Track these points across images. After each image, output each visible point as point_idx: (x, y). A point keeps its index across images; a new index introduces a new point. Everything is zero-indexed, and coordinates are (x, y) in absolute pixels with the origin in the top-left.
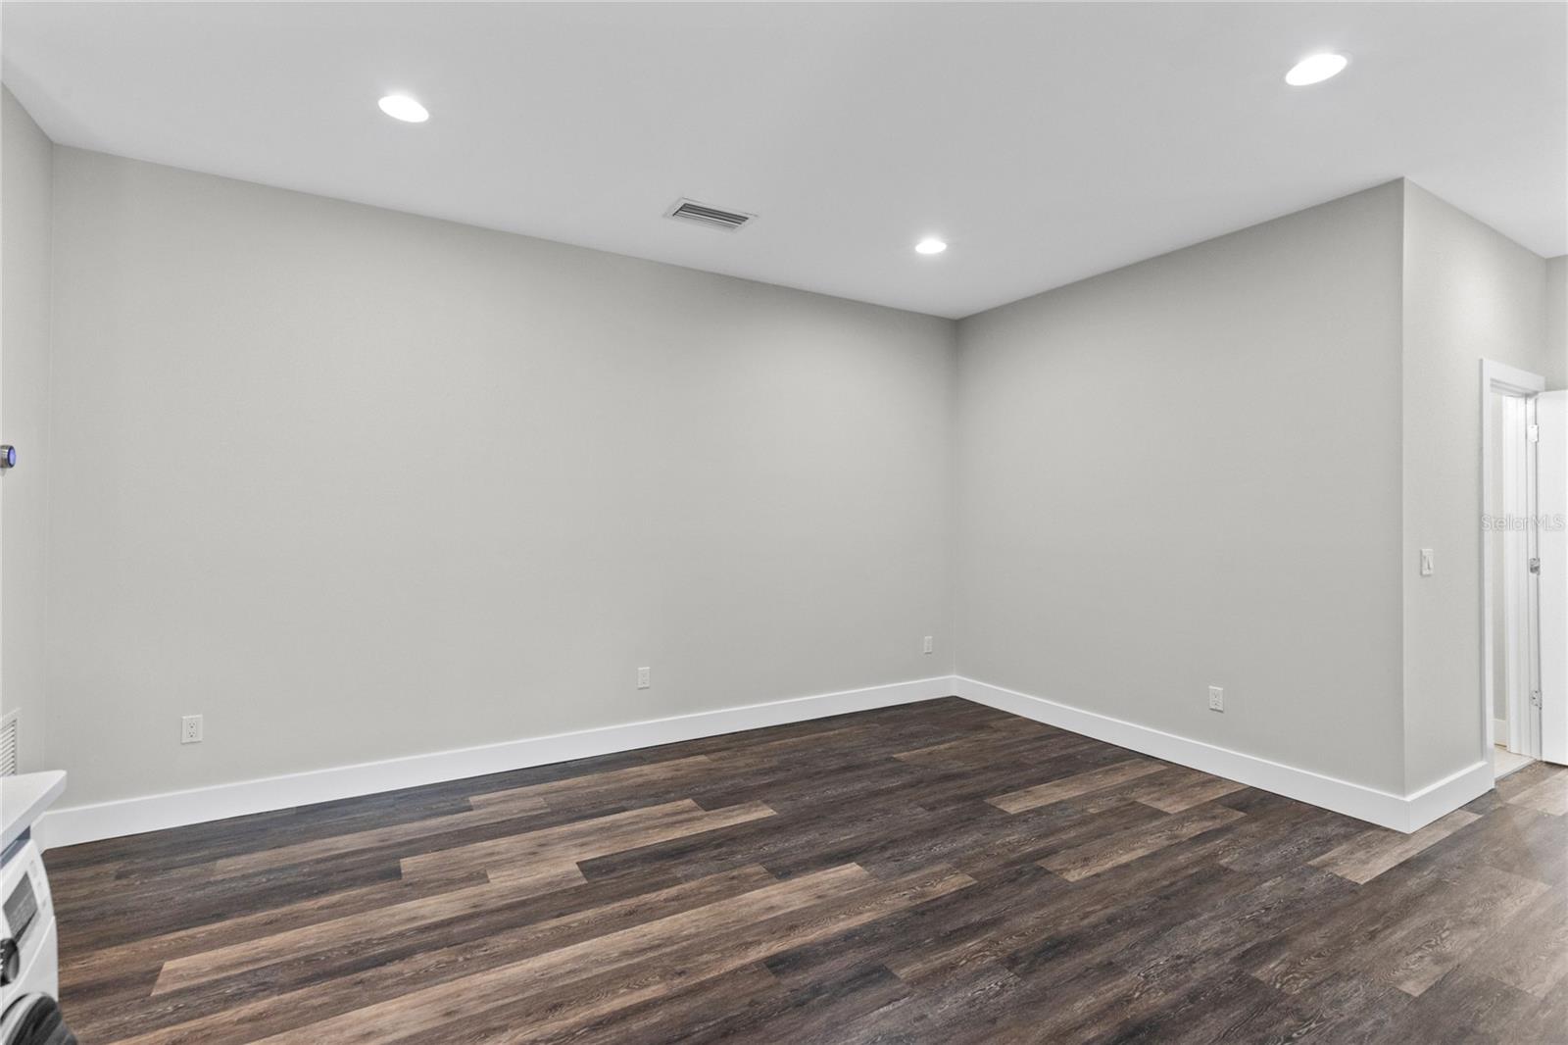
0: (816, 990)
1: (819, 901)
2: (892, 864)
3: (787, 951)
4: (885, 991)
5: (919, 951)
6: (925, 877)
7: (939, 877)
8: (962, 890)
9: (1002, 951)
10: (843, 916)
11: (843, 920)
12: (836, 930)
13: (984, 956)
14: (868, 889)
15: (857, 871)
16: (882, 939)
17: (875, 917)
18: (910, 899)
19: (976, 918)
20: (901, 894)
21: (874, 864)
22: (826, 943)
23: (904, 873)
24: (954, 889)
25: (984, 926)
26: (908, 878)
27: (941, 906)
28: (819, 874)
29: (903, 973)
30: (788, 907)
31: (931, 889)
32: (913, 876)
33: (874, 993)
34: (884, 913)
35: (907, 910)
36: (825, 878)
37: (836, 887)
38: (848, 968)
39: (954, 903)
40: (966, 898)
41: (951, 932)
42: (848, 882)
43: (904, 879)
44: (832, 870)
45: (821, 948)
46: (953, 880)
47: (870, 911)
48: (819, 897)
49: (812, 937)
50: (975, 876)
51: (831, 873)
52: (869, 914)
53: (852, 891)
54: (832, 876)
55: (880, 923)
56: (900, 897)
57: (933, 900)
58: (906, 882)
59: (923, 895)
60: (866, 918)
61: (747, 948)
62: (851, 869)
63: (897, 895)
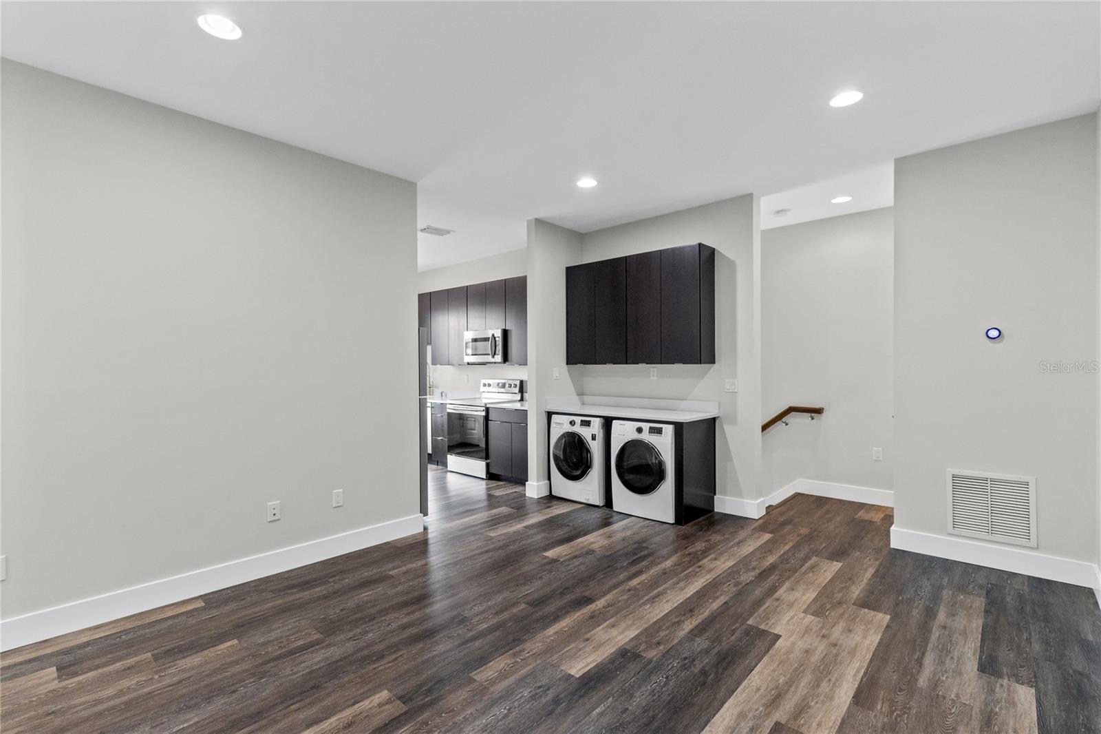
0: (562, 594)
1: (587, 636)
2: (545, 681)
3: (587, 605)
4: (530, 598)
5: (515, 617)
6: (514, 673)
7: (503, 675)
8: (484, 665)
9: (467, 625)
10: (566, 629)
11: (565, 627)
12: (566, 620)
13: (477, 621)
14: (556, 653)
15: (571, 668)
16: (537, 621)
17: (544, 632)
18: (524, 650)
19: (477, 643)
20: (531, 653)
21: (560, 679)
22: (567, 612)
23: (531, 674)
24: (491, 664)
25: (474, 638)
26: (528, 668)
27: (502, 648)
28: (600, 660)
29: (523, 606)
30: (603, 629)
31: (509, 662)
32: (524, 671)
33: (536, 596)
34: (540, 636)
35: (525, 641)
36: (593, 657)
37: (580, 650)
38: (551, 604)
39: (492, 652)
40: (482, 658)
41: (496, 631)
42: (574, 657)
43: (531, 667)
44: (592, 666)
45: (570, 609)
46: (490, 673)
47: (550, 636)
48: (587, 640)
49: (578, 614)
50: (472, 680)
51: (591, 663)
52: (550, 633)
53: (568, 648)
54: (589, 660)
55: (541, 629)
56: (532, 650)
57: (506, 652)
58: (529, 665)
59: (515, 655)
60: (551, 631)
61: (608, 604)
62: (578, 668)
63: (534, 651)
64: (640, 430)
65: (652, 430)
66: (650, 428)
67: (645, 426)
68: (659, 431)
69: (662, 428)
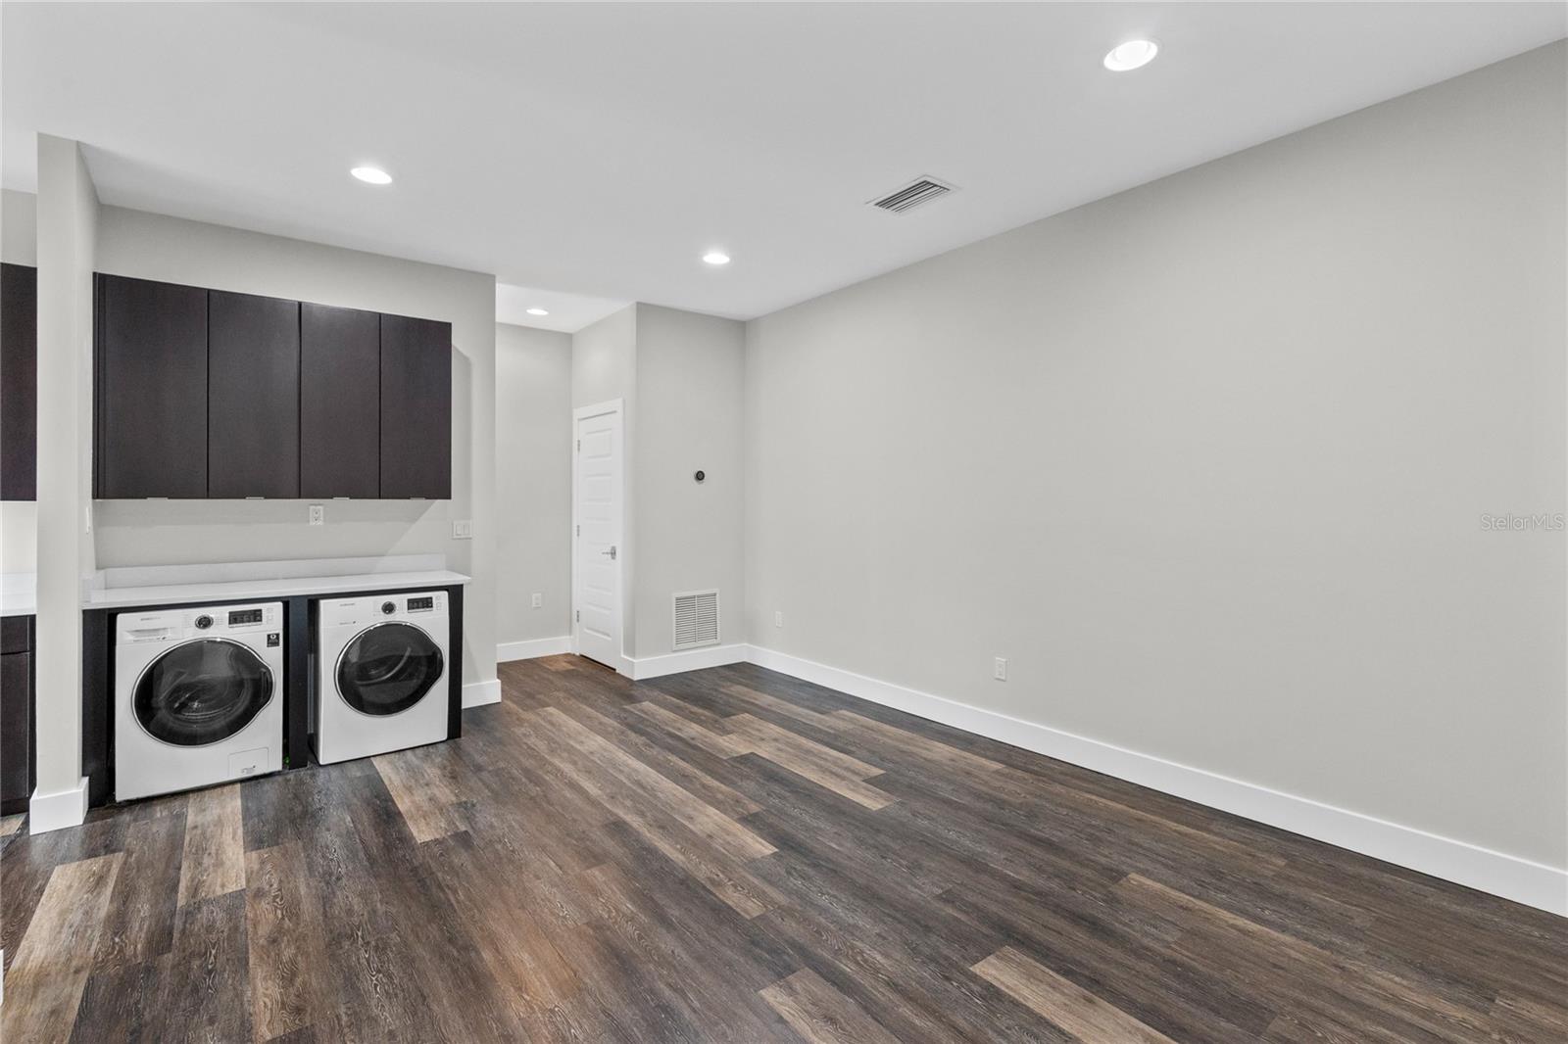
64: (389, 608)
65: (413, 605)
66: (409, 601)
67: (400, 601)
68: (427, 604)
69: (431, 598)
